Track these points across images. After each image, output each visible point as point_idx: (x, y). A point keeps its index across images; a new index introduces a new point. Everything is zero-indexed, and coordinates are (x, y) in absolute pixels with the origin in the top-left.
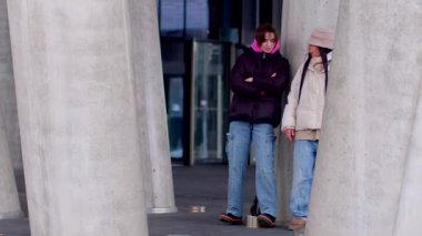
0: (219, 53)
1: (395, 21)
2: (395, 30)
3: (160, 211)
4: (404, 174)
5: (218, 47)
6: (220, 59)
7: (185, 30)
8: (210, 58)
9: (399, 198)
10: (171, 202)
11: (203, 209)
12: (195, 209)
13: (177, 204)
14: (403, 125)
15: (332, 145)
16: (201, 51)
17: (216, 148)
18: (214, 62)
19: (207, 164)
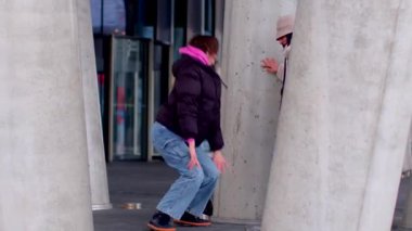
0: (137, 50)
1: (361, 5)
2: (362, 15)
3: (96, 208)
4: (369, 168)
5: (137, 43)
6: (138, 56)
7: (102, 27)
8: (129, 54)
9: (364, 194)
10: (106, 199)
11: (138, 206)
12: (130, 206)
13: (111, 201)
14: (369, 116)
15: (292, 138)
16: (119, 48)
17: (132, 145)
18: (133, 58)
19: (125, 160)
